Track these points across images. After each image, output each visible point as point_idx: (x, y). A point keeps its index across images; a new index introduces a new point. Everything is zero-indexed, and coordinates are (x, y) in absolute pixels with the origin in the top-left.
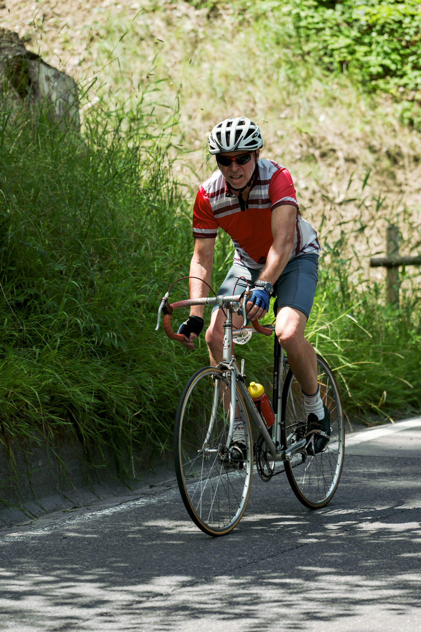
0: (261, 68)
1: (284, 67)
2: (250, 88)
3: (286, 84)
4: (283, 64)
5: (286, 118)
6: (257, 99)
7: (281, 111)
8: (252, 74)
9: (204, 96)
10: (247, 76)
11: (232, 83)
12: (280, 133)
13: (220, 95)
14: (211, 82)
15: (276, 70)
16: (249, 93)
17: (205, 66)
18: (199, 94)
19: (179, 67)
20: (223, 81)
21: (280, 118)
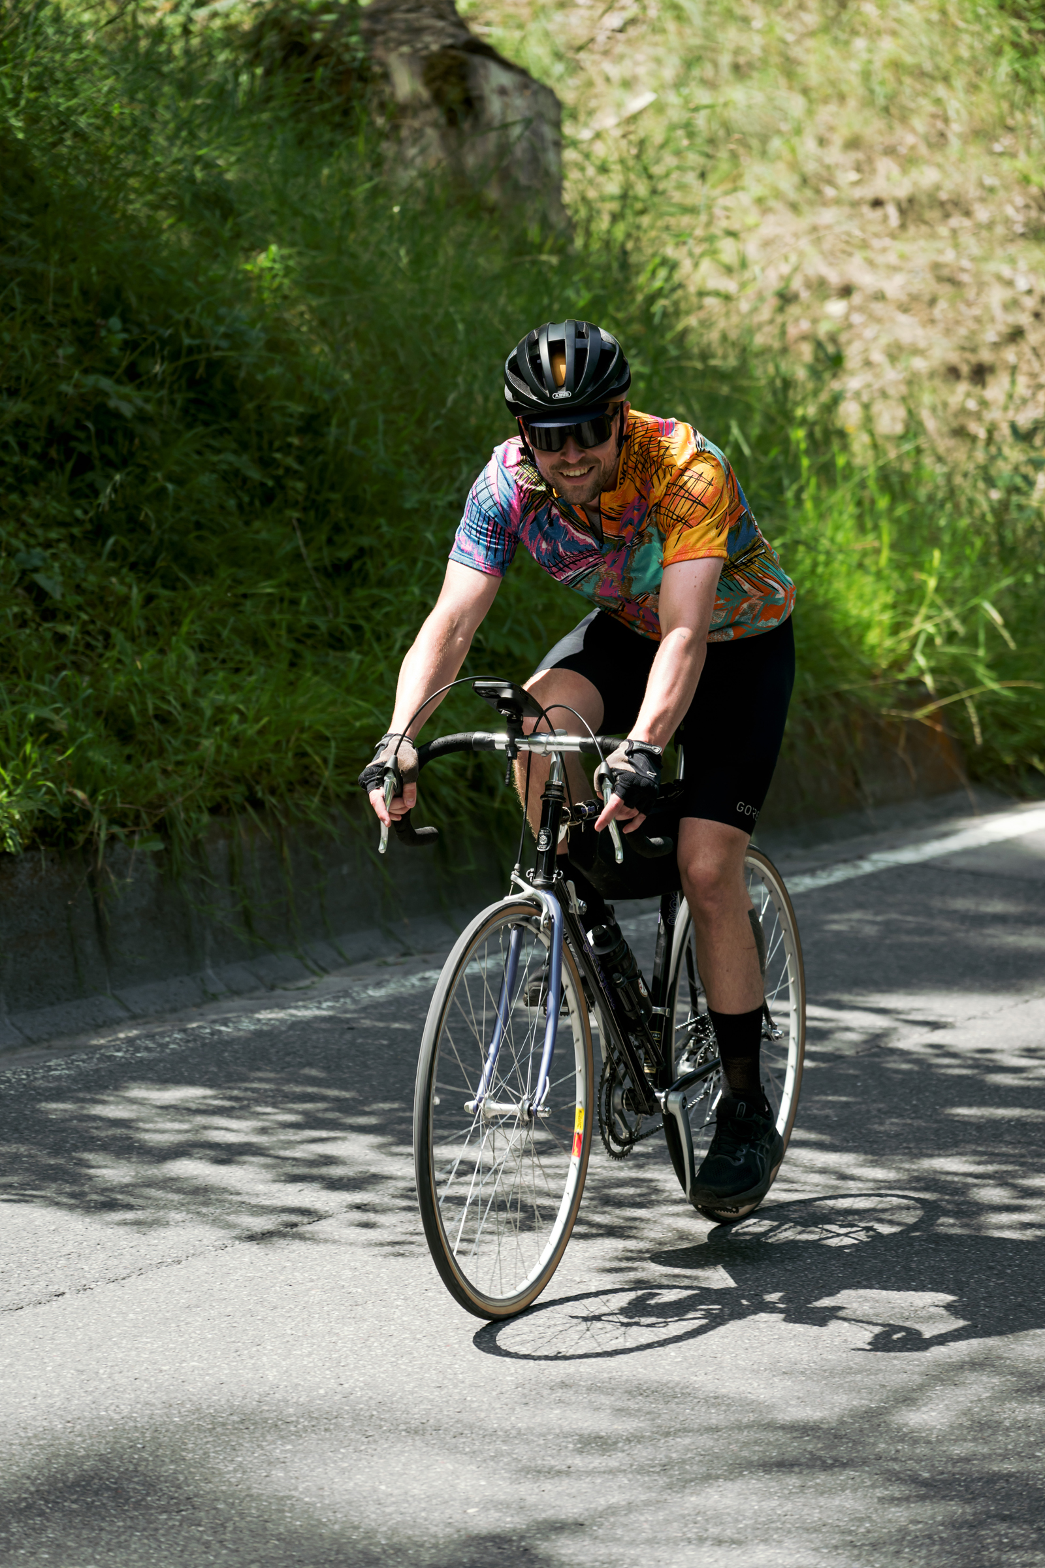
0: (965, 53)
1: (1009, 53)
2: (941, 90)
3: (1008, 88)
4: (1007, 48)
5: (1001, 154)
6: (951, 114)
7: (995, 139)
8: (945, 63)
9: (852, 103)
10: (938, 68)
11: (907, 80)
12: (989, 181)
13: (881, 101)
14: (866, 75)
15: (991, 59)
16: (938, 101)
17: (860, 44)
18: (842, 98)
19: (810, 43)
20: (888, 75)
21: (991, 153)
